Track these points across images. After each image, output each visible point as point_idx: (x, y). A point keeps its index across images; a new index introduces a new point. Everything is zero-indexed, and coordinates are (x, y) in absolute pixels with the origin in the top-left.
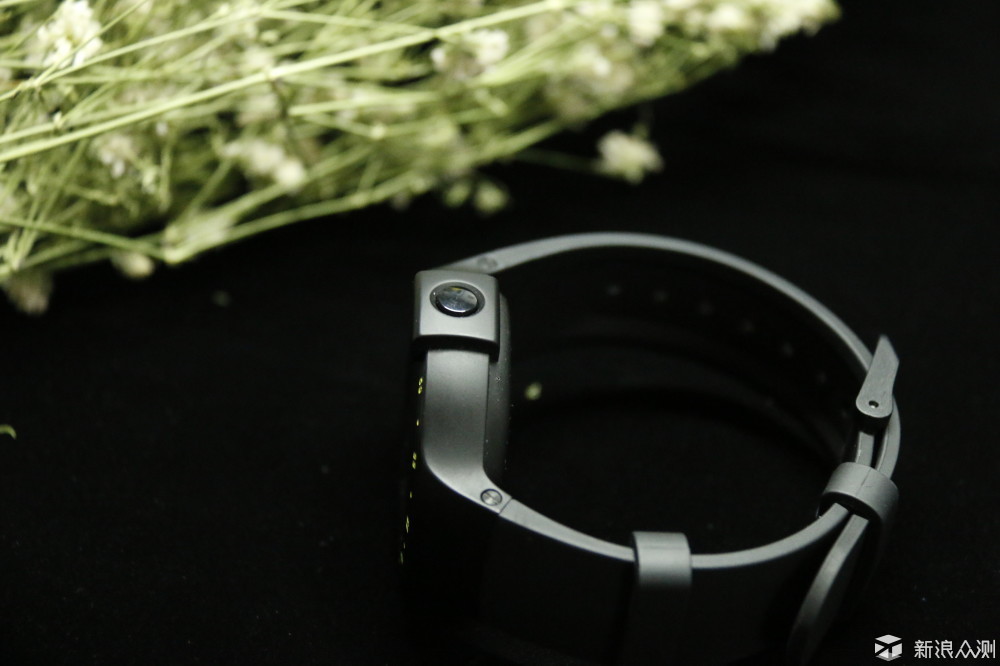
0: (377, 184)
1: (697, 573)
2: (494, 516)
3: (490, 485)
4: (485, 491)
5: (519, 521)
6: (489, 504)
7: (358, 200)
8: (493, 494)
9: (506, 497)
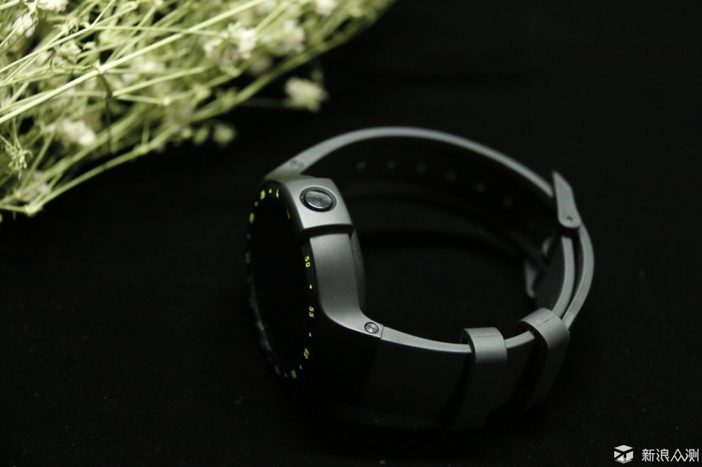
0: (150, 139)
1: (511, 351)
2: (378, 339)
3: (368, 320)
4: (366, 325)
5: (395, 340)
6: (370, 332)
7: (142, 149)
8: (373, 326)
9: (380, 326)
